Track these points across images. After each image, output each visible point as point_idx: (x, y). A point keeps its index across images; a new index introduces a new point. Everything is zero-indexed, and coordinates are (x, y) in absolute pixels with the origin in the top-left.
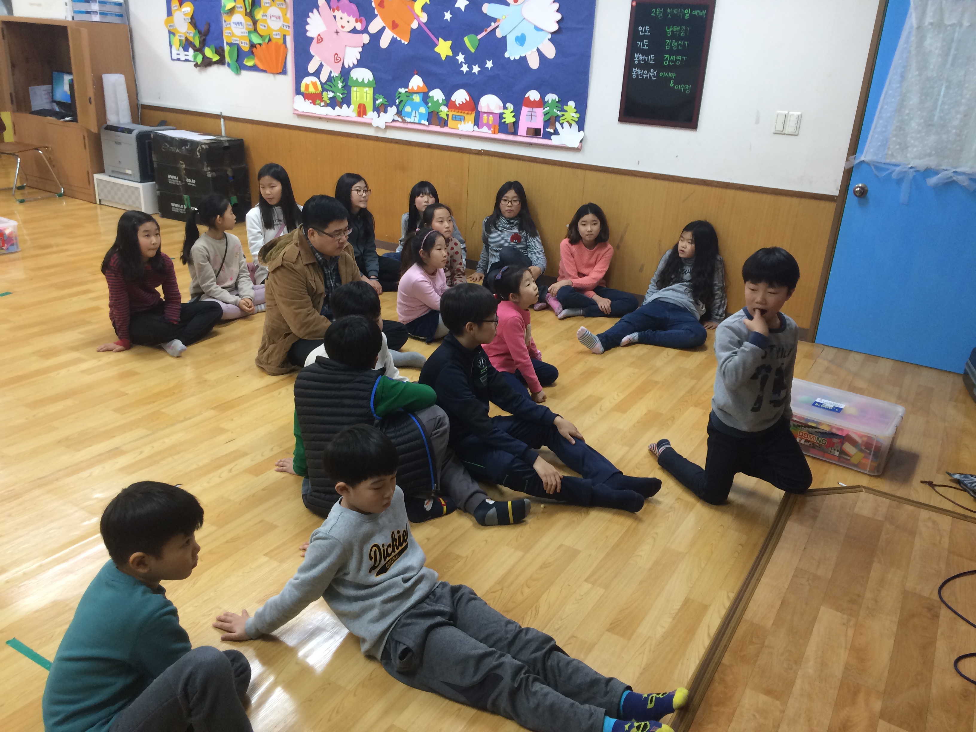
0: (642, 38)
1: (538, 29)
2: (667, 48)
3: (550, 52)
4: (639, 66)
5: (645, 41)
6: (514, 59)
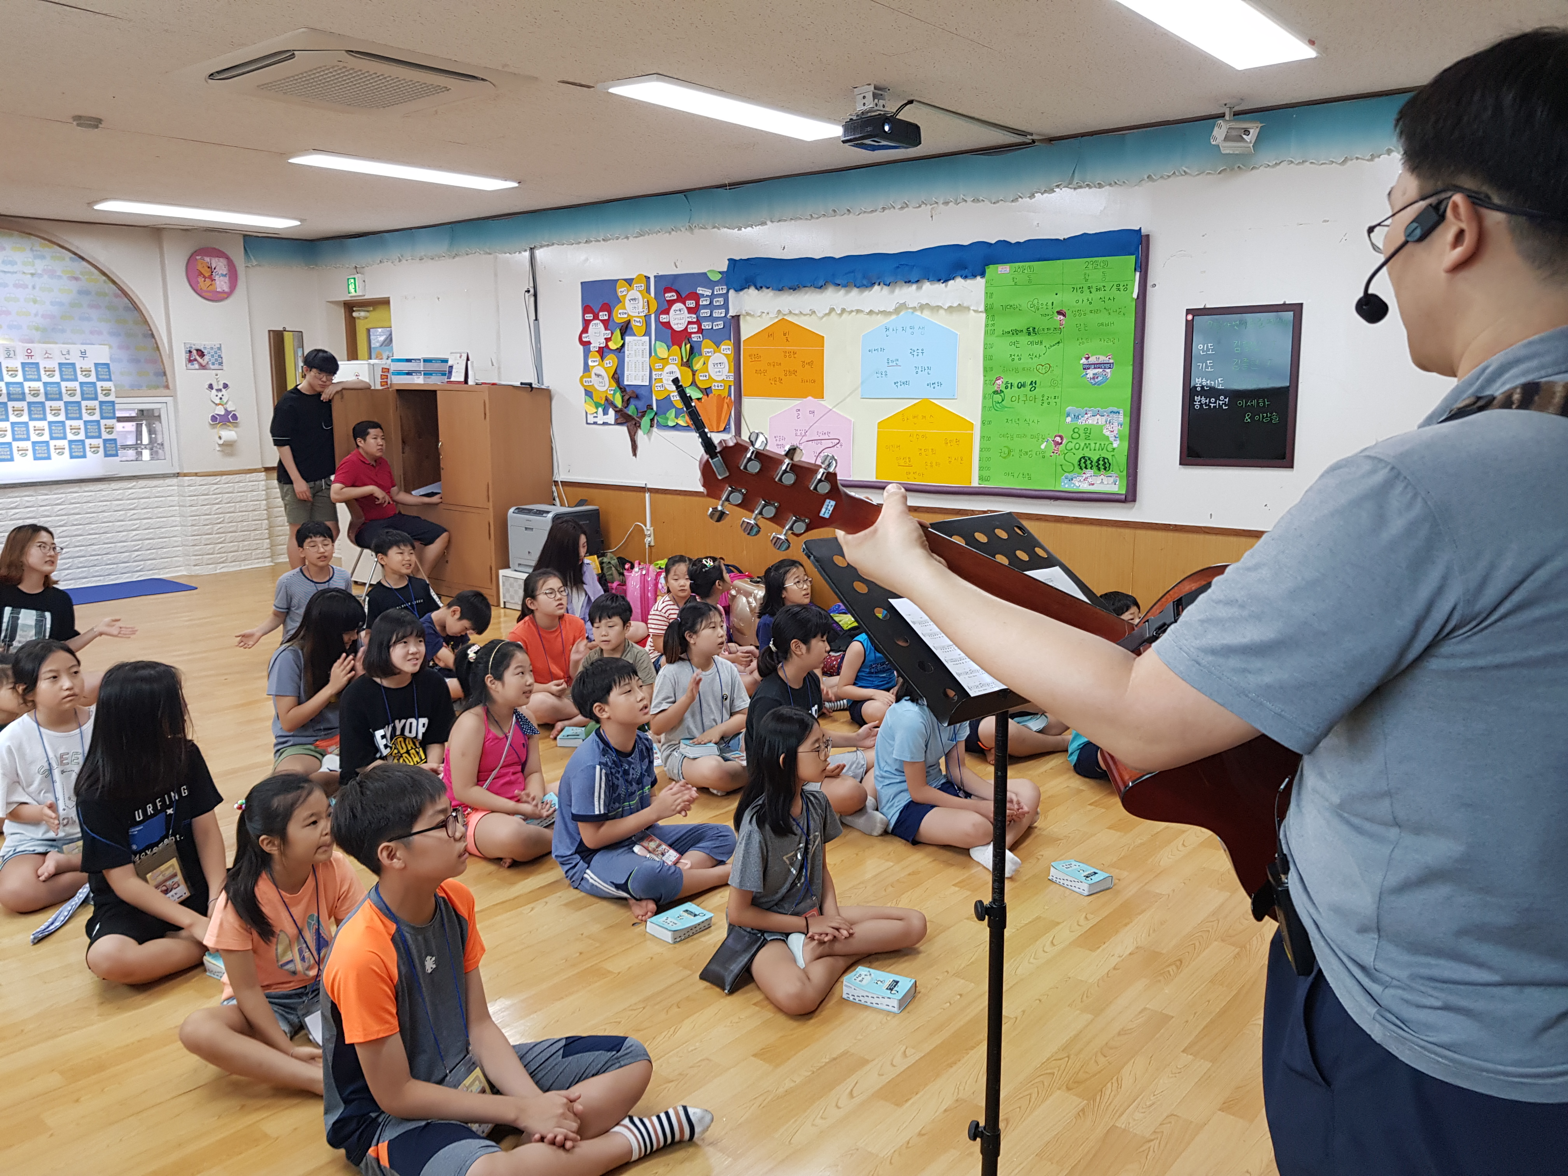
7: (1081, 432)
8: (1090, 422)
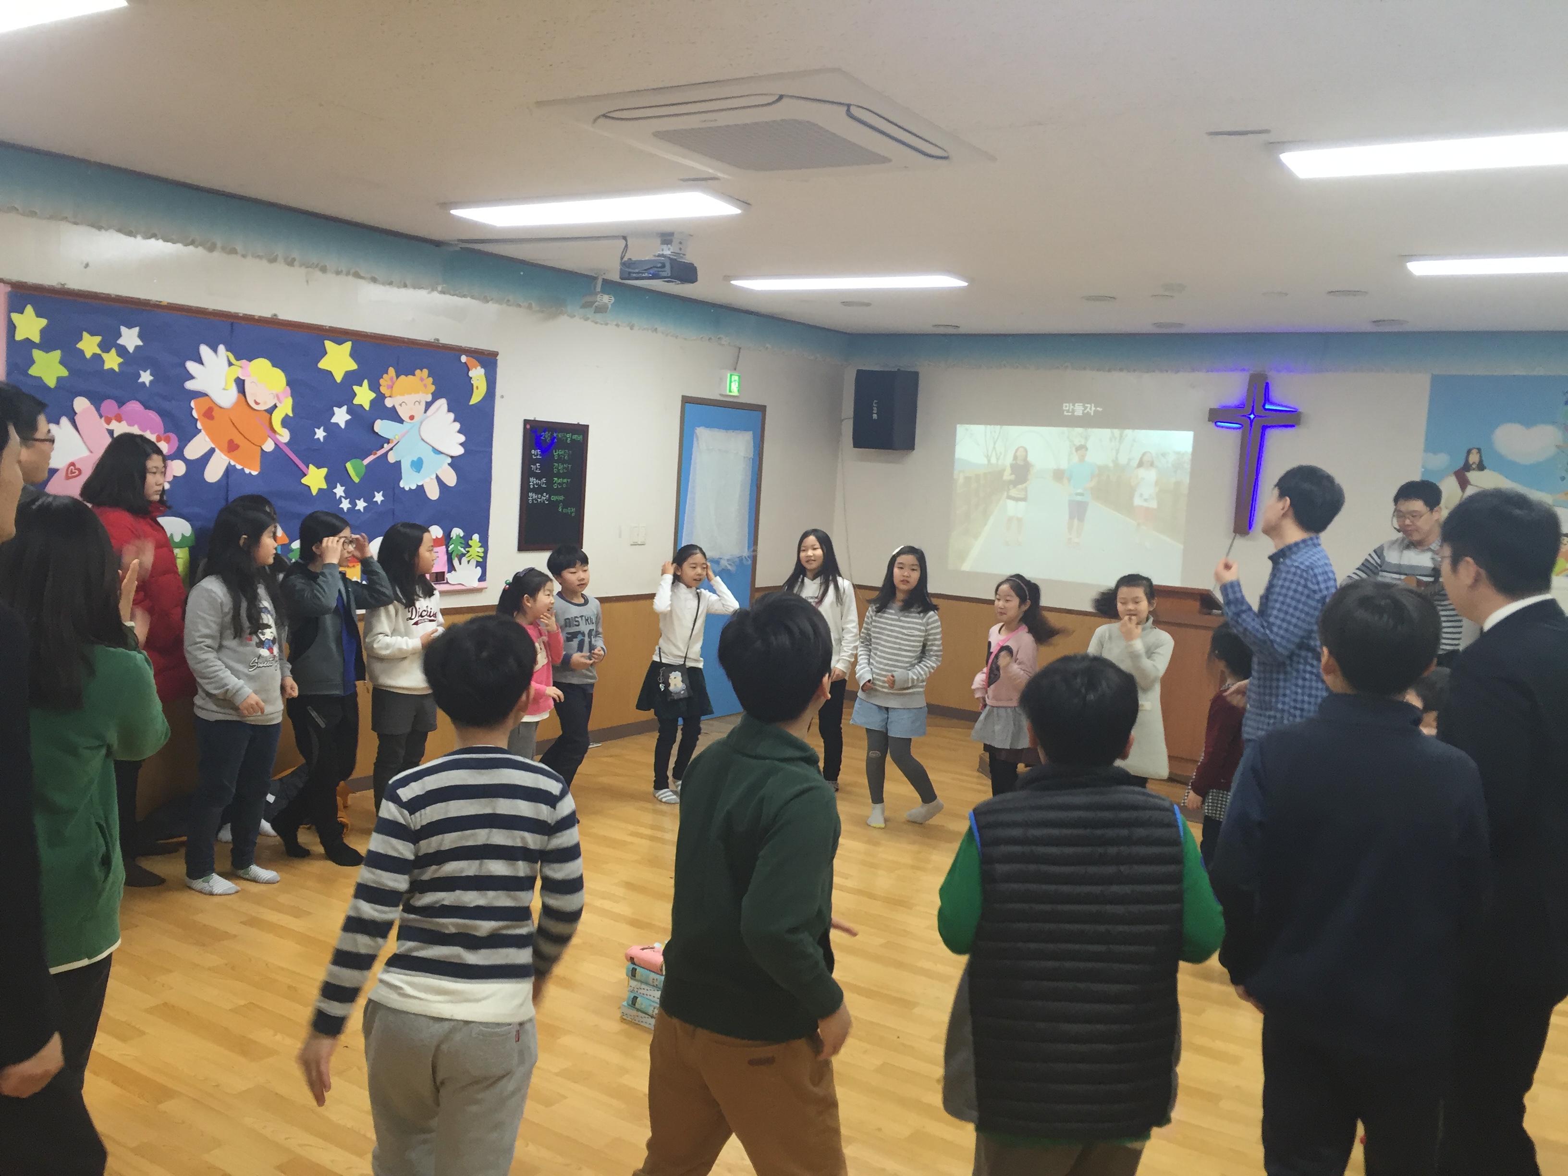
0: (535, 462)
1: (438, 452)
2: (555, 471)
3: (451, 479)
4: (535, 491)
5: (538, 464)
6: (410, 488)
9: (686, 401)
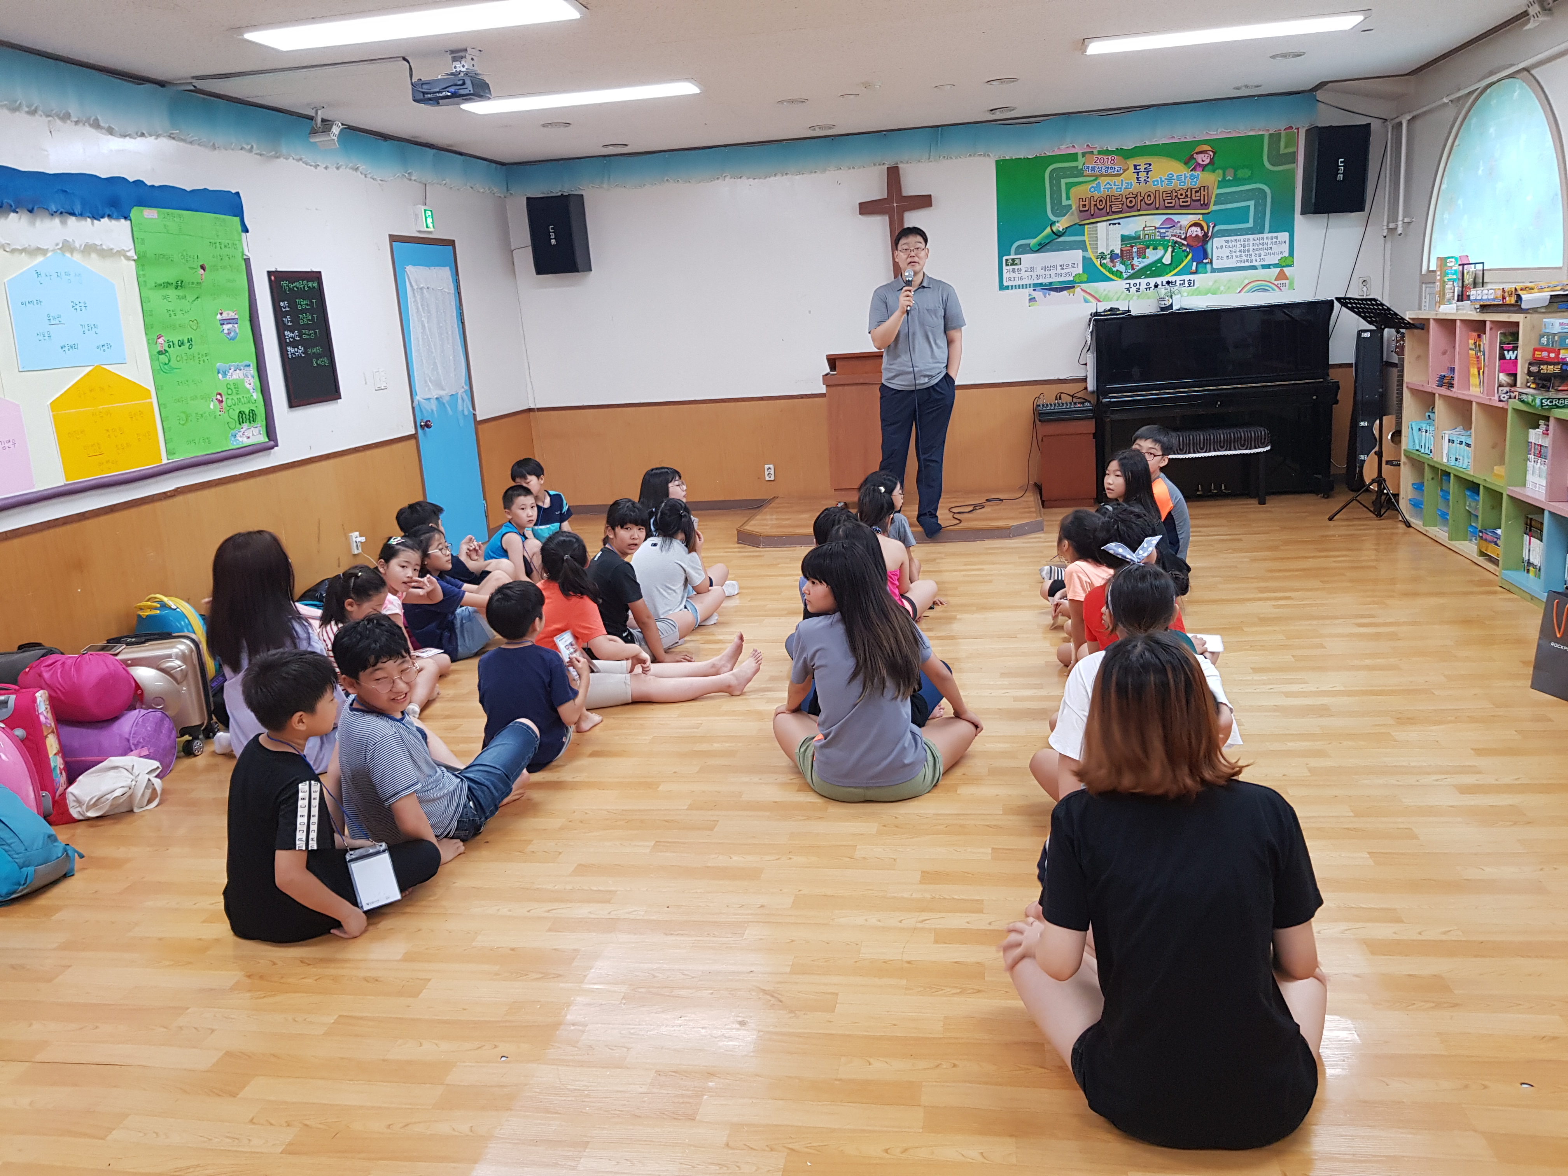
0: (285, 314)
2: (303, 322)
4: (290, 344)
5: (288, 317)
7: (232, 387)
8: (234, 377)
9: (393, 239)
